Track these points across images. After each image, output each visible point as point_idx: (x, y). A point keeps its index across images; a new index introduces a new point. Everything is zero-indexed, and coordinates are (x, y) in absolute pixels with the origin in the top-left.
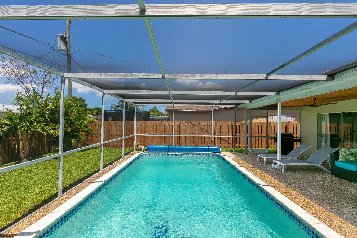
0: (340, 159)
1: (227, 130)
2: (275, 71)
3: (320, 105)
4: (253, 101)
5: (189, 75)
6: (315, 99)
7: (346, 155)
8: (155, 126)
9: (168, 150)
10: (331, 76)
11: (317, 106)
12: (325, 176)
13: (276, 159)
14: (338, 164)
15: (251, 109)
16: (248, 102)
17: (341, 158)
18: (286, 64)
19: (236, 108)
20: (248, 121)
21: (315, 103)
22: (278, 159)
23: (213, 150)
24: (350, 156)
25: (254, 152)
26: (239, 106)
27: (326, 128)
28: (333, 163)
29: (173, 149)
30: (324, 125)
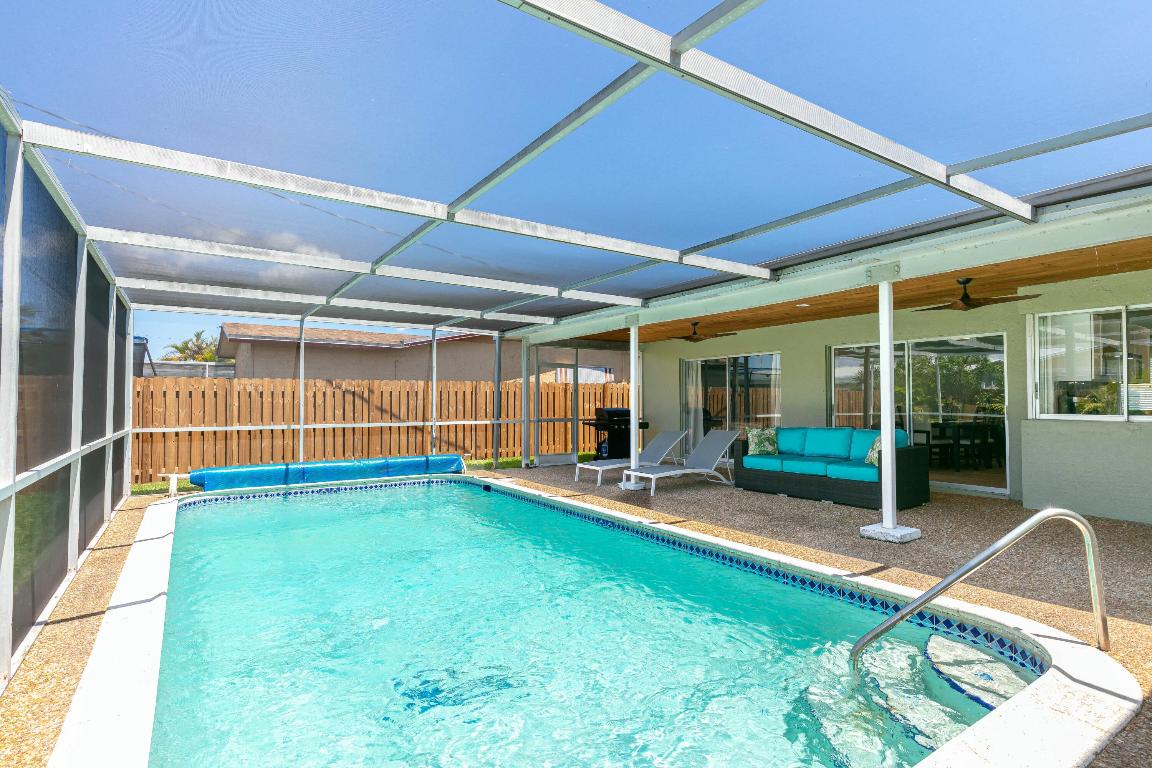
0: (750, 453)
1: (461, 407)
2: (708, 245)
3: (706, 336)
4: (564, 321)
5: (519, 221)
6: (696, 324)
7: (760, 443)
8: (197, 397)
9: (286, 477)
10: (777, 271)
11: (701, 340)
12: (727, 491)
13: (628, 468)
14: (749, 462)
15: (542, 344)
16: (550, 321)
17: (752, 449)
18: (742, 234)
19: (500, 337)
20: (533, 379)
21: (695, 333)
22: (633, 467)
23: (443, 466)
24: (767, 443)
25: (549, 462)
26: (509, 335)
27: (695, 393)
28: (739, 464)
29: (303, 476)
30: (692, 390)
